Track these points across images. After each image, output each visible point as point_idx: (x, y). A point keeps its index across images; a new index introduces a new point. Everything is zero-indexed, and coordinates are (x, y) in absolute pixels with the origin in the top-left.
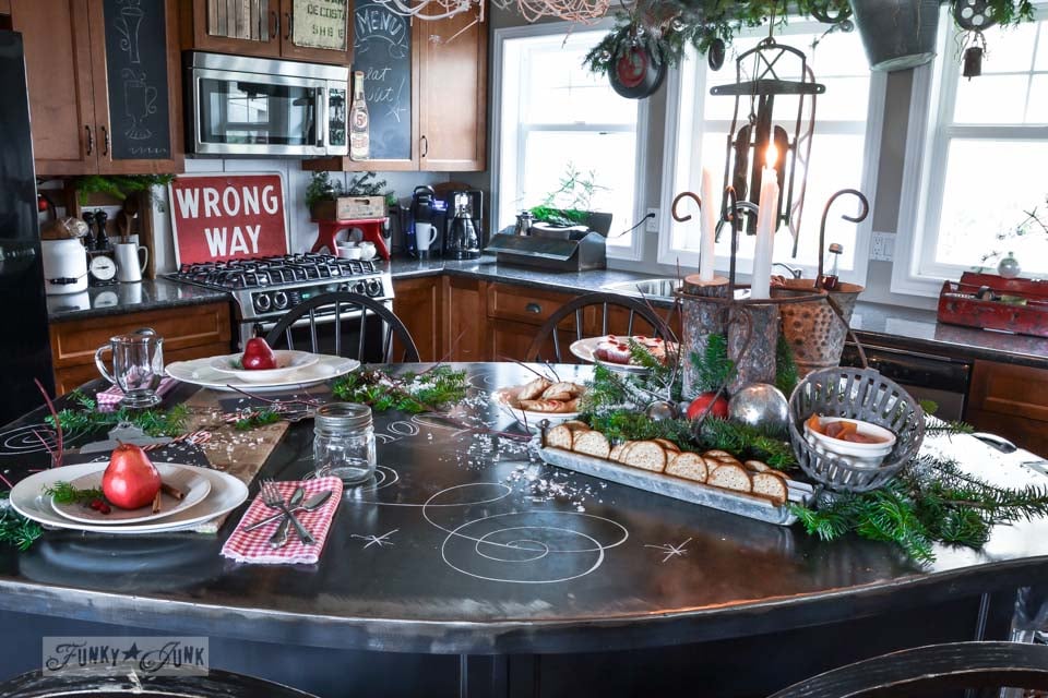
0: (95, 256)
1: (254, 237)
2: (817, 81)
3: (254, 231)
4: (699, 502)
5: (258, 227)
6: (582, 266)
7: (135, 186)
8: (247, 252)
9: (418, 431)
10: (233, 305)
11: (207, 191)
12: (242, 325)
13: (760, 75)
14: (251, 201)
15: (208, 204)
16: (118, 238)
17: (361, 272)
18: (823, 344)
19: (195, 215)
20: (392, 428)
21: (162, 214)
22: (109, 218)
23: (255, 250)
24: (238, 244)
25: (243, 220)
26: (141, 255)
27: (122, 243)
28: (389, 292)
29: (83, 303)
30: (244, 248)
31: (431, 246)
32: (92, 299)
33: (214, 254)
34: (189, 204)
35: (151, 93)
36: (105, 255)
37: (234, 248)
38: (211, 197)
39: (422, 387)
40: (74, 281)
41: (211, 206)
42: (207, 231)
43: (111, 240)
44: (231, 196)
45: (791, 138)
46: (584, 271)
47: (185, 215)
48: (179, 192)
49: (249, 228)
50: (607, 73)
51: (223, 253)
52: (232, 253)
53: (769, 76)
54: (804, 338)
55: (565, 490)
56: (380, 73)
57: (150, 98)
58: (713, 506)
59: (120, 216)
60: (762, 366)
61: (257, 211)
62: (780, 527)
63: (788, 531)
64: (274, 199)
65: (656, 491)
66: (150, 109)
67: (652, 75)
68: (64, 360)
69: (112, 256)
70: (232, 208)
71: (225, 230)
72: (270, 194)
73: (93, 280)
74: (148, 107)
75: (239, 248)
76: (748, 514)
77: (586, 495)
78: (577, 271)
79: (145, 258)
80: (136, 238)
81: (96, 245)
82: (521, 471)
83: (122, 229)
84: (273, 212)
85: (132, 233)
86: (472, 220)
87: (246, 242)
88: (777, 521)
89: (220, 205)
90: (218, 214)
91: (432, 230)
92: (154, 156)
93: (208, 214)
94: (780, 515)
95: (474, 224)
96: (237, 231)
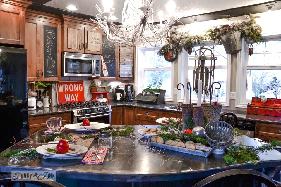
0: (38, 101)
1: (77, 96)
2: (215, 57)
3: (77, 95)
4: (186, 153)
5: (78, 94)
6: (158, 103)
7: (49, 84)
8: (75, 100)
9: (121, 139)
10: (72, 113)
11: (65, 85)
12: (74, 118)
13: (201, 55)
14: (76, 88)
15: (66, 88)
16: (44, 97)
17: (104, 105)
18: (215, 117)
19: (62, 91)
20: (115, 139)
21: (55, 91)
22: (42, 92)
23: (77, 100)
24: (73, 98)
25: (74, 92)
26: (49, 101)
27: (45, 98)
28: (111, 110)
29: (35, 113)
30: (74, 99)
31: (120, 99)
32: (37, 111)
33: (67, 101)
34: (61, 89)
35: (53, 62)
36: (41, 101)
37: (72, 99)
38: (66, 87)
39: (123, 130)
40: (33, 107)
41: (66, 89)
42: (65, 95)
43: (42, 97)
44: (71, 86)
45: (209, 70)
46: (159, 104)
47: (60, 91)
48: (59, 85)
49: (75, 94)
50: (163, 56)
51: (69, 101)
52: (71, 101)
53: (203, 55)
54: (210, 116)
55: (155, 150)
56: (108, 57)
57: (53, 63)
58: (190, 153)
59: (45, 92)
60: (200, 122)
61: (77, 90)
62: (204, 157)
63: (206, 158)
64: (82, 87)
65: (177, 151)
66: (53, 66)
67: (174, 56)
68: (31, 126)
69: (42, 101)
70: (71, 89)
71: (69, 95)
72: (81, 86)
73: (37, 107)
74: (52, 65)
75: (73, 99)
76: (197, 155)
77: (160, 151)
78: (157, 104)
79: (50, 102)
80: (48, 97)
81: (38, 99)
82: (145, 147)
83: (45, 94)
84: (81, 90)
85: (47, 96)
86: (131, 92)
87: (75, 98)
88: (204, 156)
89: (68, 89)
90: (68, 91)
91: (121, 95)
92: (54, 77)
93: (66, 91)
94: (204, 155)
95: (132, 93)
96: (72, 95)
